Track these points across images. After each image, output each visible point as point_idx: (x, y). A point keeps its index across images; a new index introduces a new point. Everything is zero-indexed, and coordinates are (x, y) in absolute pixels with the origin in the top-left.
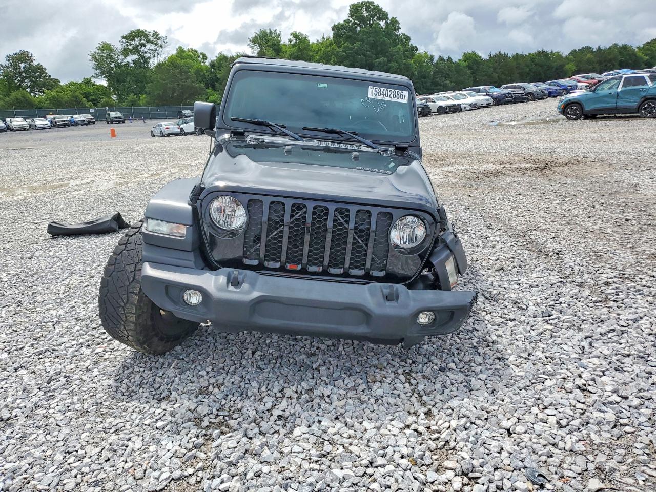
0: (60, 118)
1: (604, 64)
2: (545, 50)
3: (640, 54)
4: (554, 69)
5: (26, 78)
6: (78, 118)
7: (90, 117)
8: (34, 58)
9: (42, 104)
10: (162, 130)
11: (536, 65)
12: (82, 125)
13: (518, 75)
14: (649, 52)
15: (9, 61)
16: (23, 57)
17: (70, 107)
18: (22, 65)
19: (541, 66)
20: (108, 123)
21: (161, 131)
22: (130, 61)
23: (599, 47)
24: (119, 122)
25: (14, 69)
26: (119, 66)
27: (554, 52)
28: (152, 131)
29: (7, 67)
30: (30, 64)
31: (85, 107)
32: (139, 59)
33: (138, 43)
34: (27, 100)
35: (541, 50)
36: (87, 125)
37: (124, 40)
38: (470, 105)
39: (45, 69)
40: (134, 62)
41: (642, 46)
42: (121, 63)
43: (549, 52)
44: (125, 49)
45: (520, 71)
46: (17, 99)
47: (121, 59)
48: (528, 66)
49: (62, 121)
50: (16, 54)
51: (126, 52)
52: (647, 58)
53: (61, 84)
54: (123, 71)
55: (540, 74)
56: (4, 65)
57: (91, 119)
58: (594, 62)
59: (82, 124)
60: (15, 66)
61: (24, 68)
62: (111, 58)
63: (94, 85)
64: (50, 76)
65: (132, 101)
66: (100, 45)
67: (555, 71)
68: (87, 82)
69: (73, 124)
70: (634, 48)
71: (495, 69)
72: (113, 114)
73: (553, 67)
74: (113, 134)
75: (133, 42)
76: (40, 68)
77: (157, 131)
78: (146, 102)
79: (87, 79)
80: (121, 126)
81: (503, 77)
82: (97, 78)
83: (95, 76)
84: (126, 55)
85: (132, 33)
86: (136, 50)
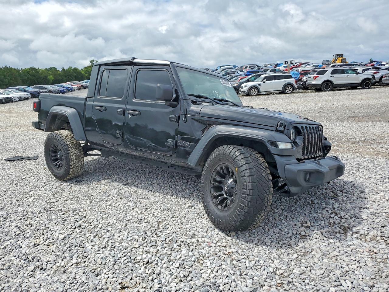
1: (68, 77)
2: (35, 67)
3: (83, 73)
4: (42, 78)
11: (31, 75)
13: (21, 81)
14: (87, 72)
19: (34, 76)
23: (63, 68)
27: (40, 68)
35: (32, 67)
38: (18, 98)
41: (83, 69)
43: (37, 68)
45: (22, 78)
48: (26, 76)
52: (87, 75)
55: (35, 81)
58: (62, 76)
67: (43, 80)
70: (80, 70)
71: (5, 76)
73: (41, 77)
81: (11, 81)
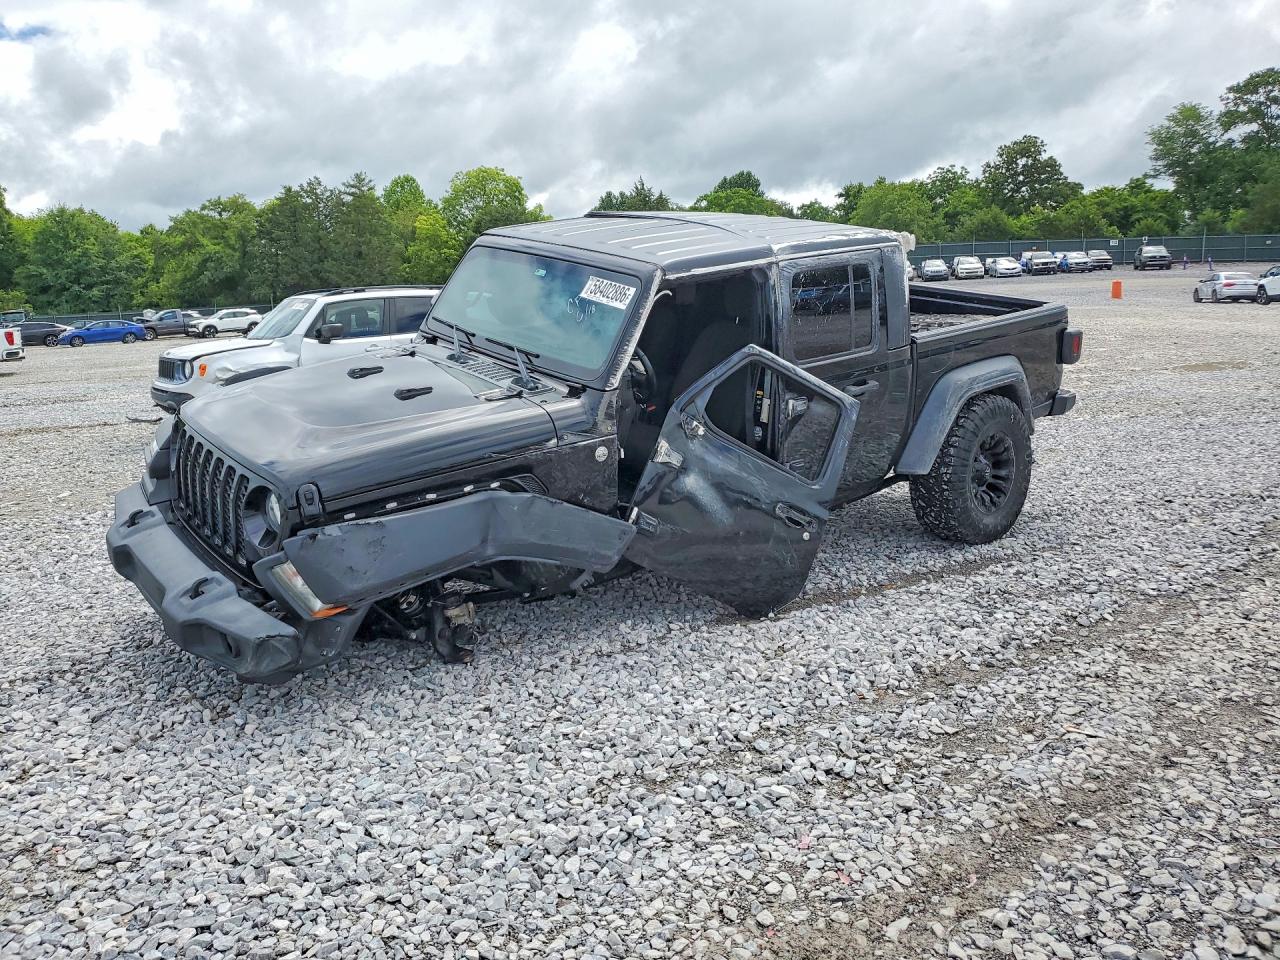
0: (1041, 257)
5: (1023, 183)
6: (1075, 257)
7: (1103, 255)
8: (1045, 148)
9: (1023, 232)
10: (1217, 287)
12: (1083, 271)
15: (1001, 155)
16: (1028, 147)
17: (1073, 237)
18: (1022, 162)
20: (1136, 268)
21: (1214, 291)
22: (1235, 138)
24: (1161, 267)
25: (1008, 170)
26: (1209, 149)
28: (1196, 290)
29: (997, 167)
30: (1035, 159)
31: (1103, 236)
32: (1258, 132)
33: (1262, 99)
34: (998, 225)
36: (1090, 271)
37: (1231, 96)
39: (1060, 166)
40: (1246, 139)
42: (1214, 143)
44: (1228, 114)
46: (983, 224)
47: (1217, 136)
49: (1044, 264)
50: (1015, 143)
51: (1230, 119)
53: (1085, 192)
54: (1216, 161)
56: (992, 164)
57: (1106, 260)
59: (1083, 269)
60: (1010, 162)
61: (1024, 166)
62: (1193, 134)
63: (1149, 191)
64: (1066, 178)
65: (1207, 224)
66: (1175, 111)
68: (1137, 186)
69: (1064, 268)
72: (1149, 251)
74: (1117, 292)
75: (1254, 98)
76: (1052, 164)
77: (1206, 291)
78: (1243, 224)
79: (1138, 180)
80: (1159, 276)
82: (1154, 177)
83: (1152, 173)
84: (1227, 127)
85: (1252, 77)
86: (1257, 113)
